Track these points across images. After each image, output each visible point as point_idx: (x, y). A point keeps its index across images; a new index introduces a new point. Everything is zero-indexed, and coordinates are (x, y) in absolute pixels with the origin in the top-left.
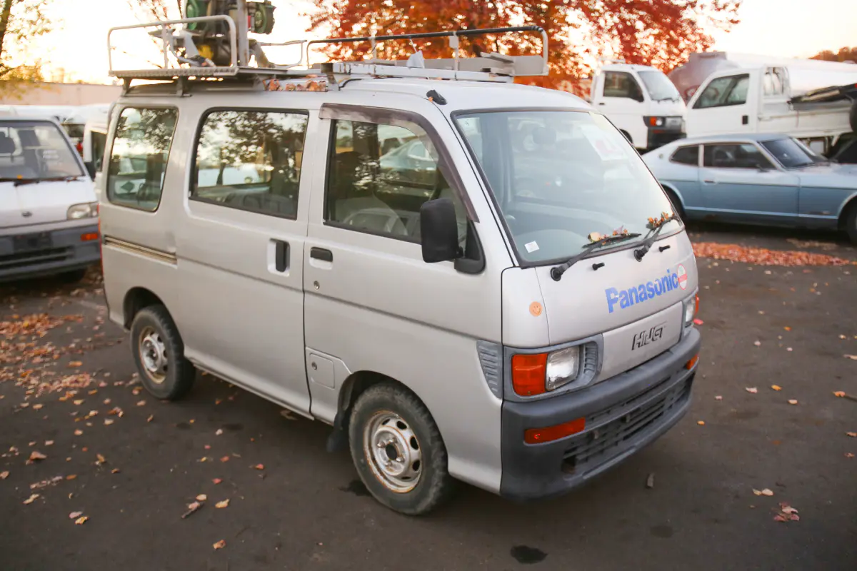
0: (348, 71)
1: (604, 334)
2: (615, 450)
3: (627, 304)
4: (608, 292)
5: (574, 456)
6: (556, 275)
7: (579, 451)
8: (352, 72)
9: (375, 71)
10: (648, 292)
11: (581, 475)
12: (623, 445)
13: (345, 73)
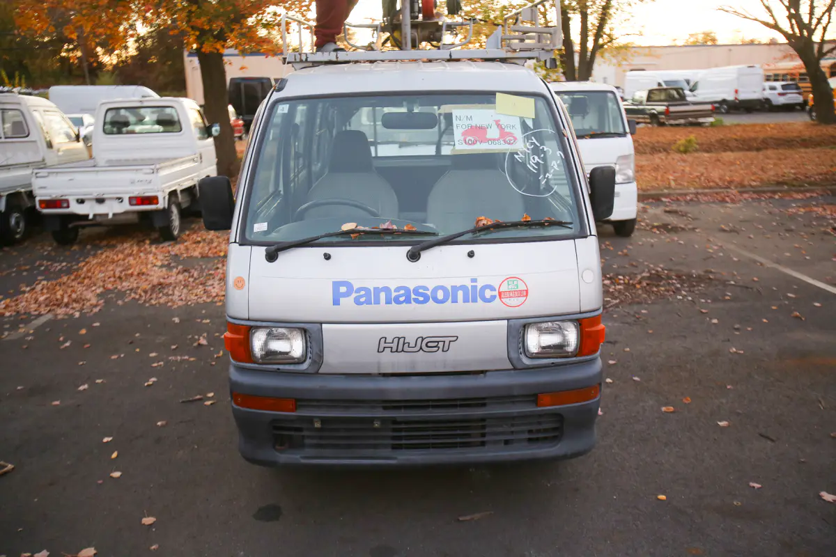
0: (304, 60)
1: (323, 325)
2: (370, 452)
3: (368, 302)
4: (337, 285)
5: (303, 436)
6: (271, 257)
7: (305, 433)
8: (309, 60)
9: (337, 58)
10: (413, 296)
11: (298, 456)
12: (387, 452)
13: (301, 61)
